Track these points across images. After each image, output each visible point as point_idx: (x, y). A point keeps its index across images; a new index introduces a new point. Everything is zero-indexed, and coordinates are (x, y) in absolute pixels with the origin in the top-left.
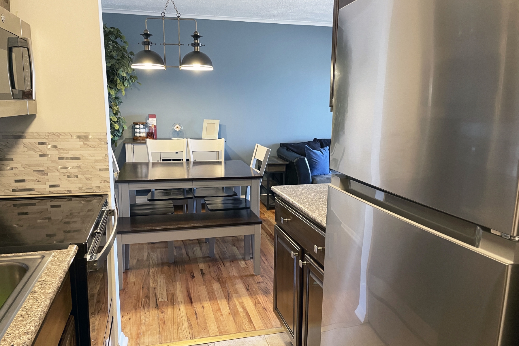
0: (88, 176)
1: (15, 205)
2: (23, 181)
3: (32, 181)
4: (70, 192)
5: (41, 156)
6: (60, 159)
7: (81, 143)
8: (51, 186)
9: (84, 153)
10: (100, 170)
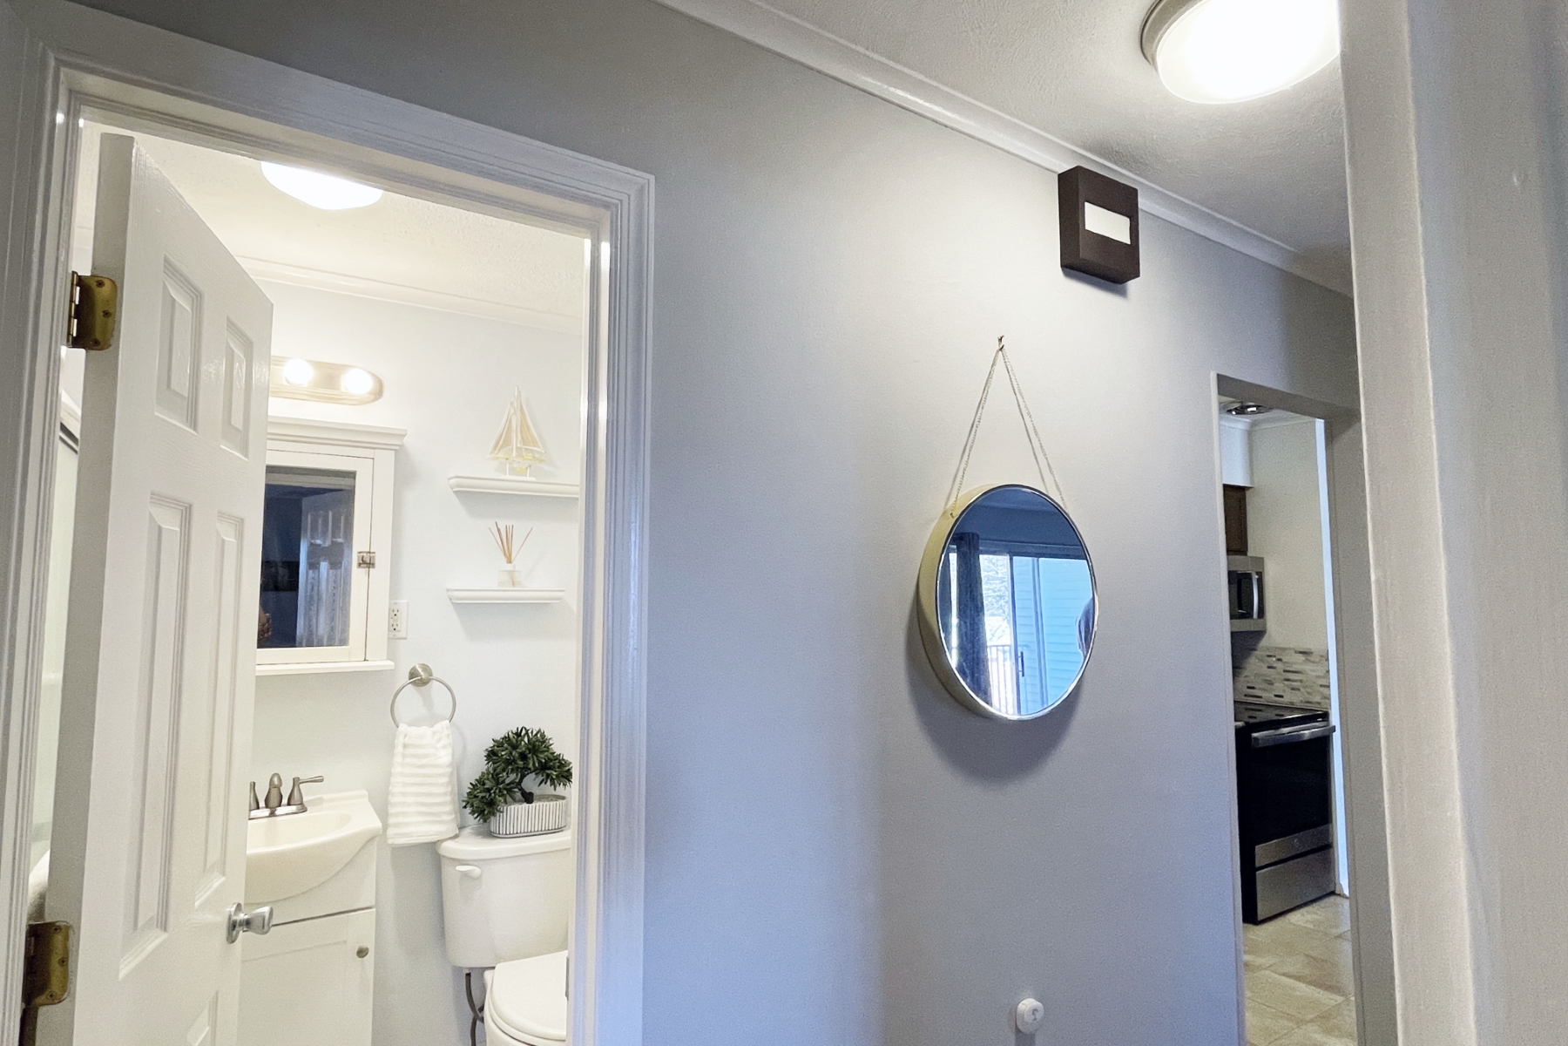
0: (1309, 690)
1: (1246, 709)
2: (1253, 688)
3: (1260, 689)
4: (1292, 703)
5: (1269, 667)
6: (1285, 671)
7: (1304, 658)
8: (1276, 696)
9: (1307, 667)
10: (1321, 686)
